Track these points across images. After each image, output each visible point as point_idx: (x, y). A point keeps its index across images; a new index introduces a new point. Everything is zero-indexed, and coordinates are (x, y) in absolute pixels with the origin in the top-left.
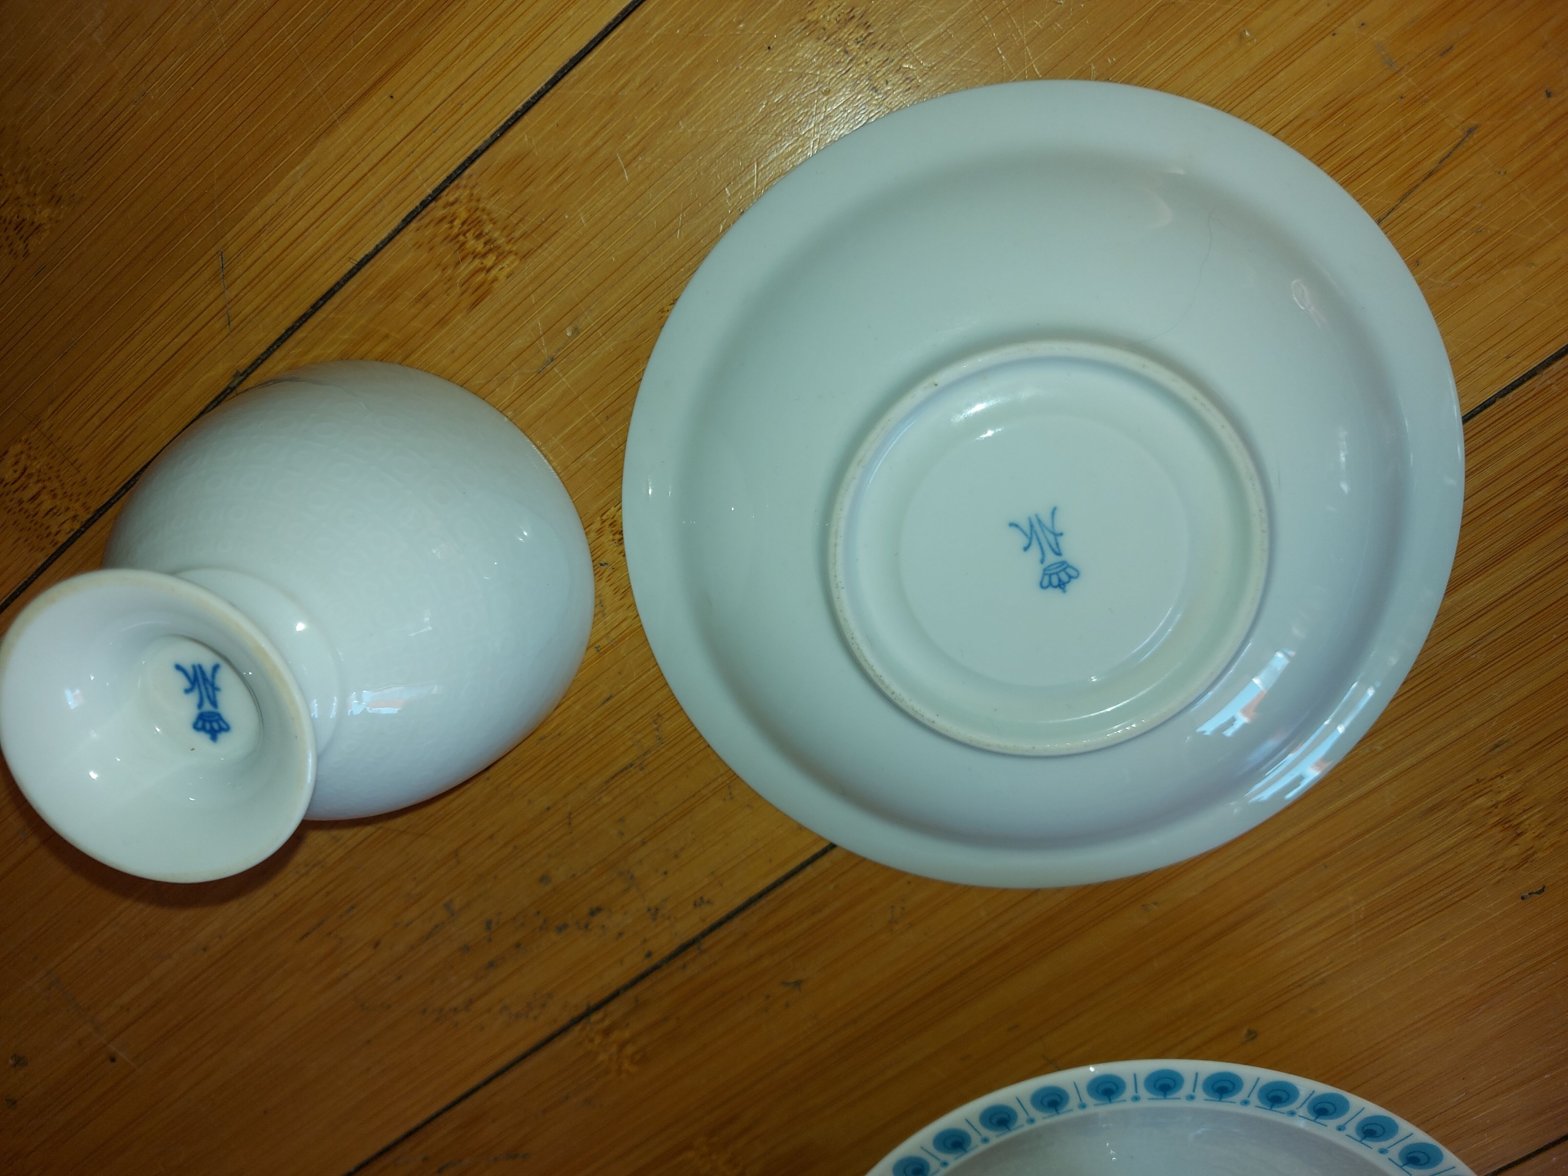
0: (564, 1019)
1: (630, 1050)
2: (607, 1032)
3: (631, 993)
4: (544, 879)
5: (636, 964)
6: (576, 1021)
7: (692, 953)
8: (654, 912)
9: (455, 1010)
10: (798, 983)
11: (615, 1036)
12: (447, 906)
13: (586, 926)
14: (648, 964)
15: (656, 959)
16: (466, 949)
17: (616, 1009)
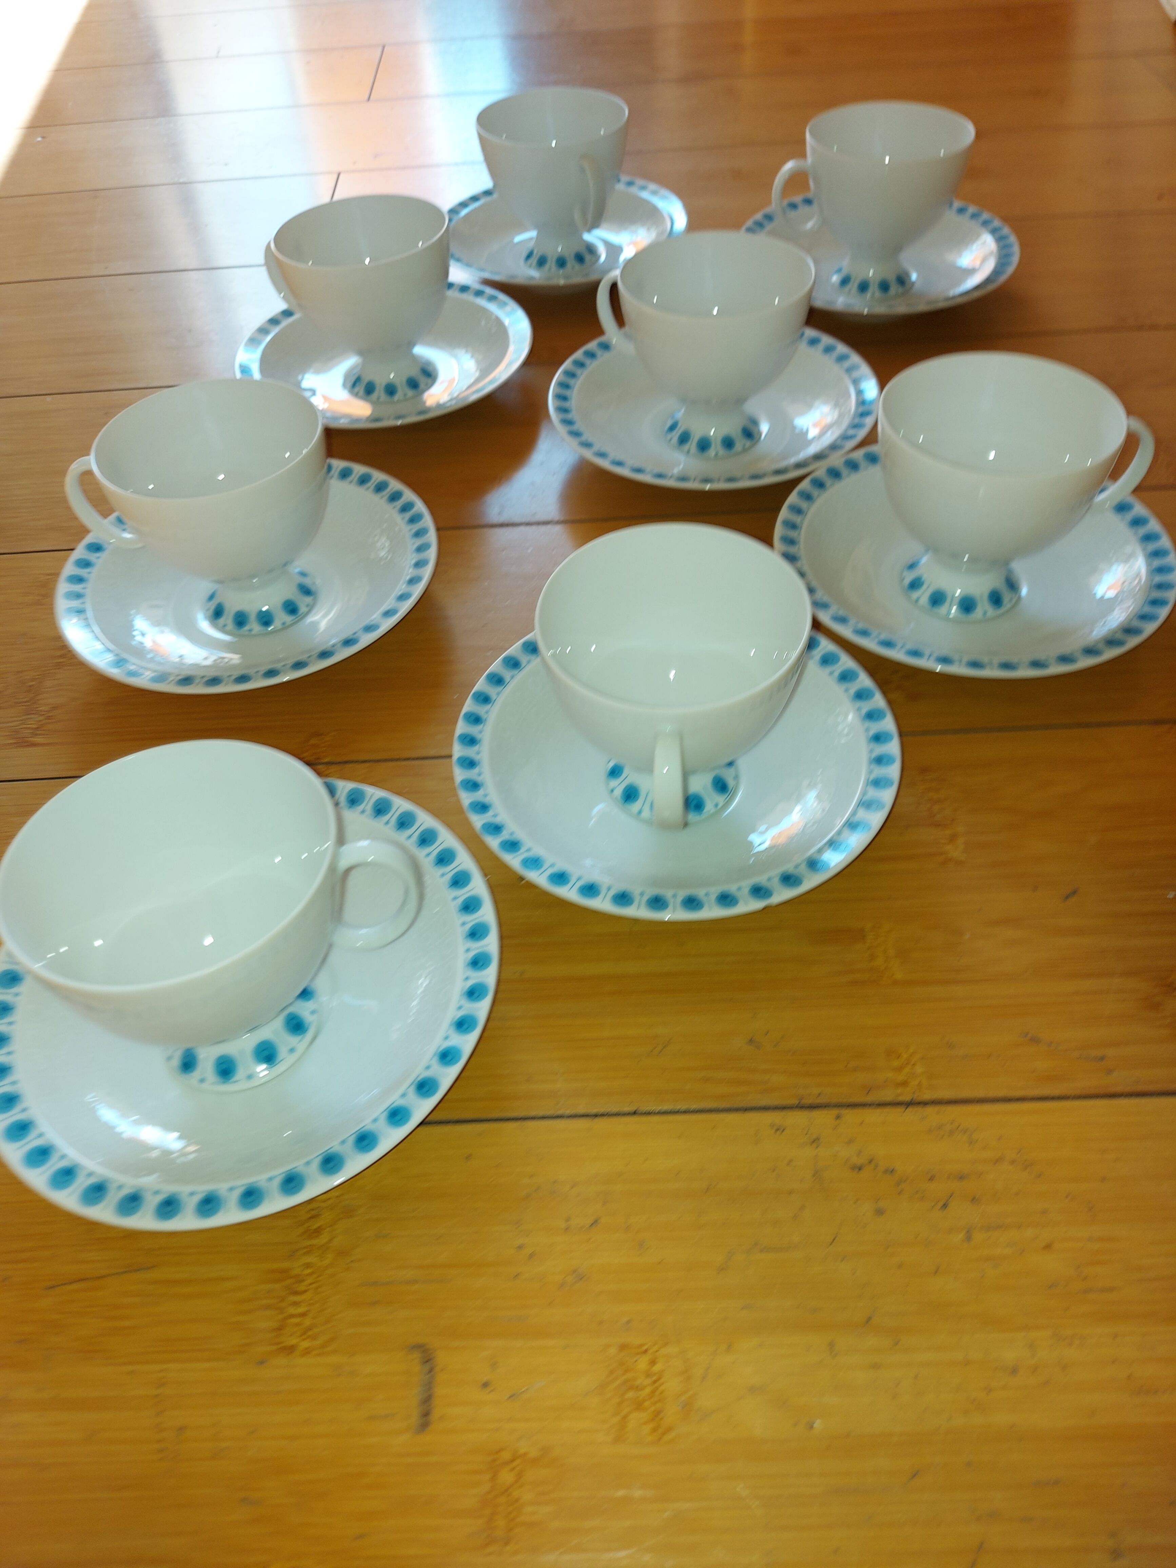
0: (930, 1110)
1: (896, 1063)
2: (904, 1084)
3: (869, 1099)
4: (880, 1212)
5: (850, 1116)
6: (924, 1104)
7: (807, 1101)
8: (816, 1141)
9: (1013, 1162)
10: (751, 1041)
11: (900, 1078)
12: (969, 1238)
13: (870, 1161)
14: (844, 1112)
15: (835, 1112)
16: (974, 1200)
17: (888, 1095)
